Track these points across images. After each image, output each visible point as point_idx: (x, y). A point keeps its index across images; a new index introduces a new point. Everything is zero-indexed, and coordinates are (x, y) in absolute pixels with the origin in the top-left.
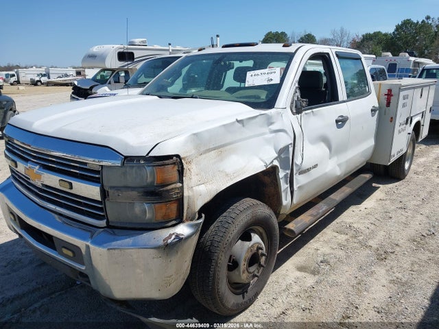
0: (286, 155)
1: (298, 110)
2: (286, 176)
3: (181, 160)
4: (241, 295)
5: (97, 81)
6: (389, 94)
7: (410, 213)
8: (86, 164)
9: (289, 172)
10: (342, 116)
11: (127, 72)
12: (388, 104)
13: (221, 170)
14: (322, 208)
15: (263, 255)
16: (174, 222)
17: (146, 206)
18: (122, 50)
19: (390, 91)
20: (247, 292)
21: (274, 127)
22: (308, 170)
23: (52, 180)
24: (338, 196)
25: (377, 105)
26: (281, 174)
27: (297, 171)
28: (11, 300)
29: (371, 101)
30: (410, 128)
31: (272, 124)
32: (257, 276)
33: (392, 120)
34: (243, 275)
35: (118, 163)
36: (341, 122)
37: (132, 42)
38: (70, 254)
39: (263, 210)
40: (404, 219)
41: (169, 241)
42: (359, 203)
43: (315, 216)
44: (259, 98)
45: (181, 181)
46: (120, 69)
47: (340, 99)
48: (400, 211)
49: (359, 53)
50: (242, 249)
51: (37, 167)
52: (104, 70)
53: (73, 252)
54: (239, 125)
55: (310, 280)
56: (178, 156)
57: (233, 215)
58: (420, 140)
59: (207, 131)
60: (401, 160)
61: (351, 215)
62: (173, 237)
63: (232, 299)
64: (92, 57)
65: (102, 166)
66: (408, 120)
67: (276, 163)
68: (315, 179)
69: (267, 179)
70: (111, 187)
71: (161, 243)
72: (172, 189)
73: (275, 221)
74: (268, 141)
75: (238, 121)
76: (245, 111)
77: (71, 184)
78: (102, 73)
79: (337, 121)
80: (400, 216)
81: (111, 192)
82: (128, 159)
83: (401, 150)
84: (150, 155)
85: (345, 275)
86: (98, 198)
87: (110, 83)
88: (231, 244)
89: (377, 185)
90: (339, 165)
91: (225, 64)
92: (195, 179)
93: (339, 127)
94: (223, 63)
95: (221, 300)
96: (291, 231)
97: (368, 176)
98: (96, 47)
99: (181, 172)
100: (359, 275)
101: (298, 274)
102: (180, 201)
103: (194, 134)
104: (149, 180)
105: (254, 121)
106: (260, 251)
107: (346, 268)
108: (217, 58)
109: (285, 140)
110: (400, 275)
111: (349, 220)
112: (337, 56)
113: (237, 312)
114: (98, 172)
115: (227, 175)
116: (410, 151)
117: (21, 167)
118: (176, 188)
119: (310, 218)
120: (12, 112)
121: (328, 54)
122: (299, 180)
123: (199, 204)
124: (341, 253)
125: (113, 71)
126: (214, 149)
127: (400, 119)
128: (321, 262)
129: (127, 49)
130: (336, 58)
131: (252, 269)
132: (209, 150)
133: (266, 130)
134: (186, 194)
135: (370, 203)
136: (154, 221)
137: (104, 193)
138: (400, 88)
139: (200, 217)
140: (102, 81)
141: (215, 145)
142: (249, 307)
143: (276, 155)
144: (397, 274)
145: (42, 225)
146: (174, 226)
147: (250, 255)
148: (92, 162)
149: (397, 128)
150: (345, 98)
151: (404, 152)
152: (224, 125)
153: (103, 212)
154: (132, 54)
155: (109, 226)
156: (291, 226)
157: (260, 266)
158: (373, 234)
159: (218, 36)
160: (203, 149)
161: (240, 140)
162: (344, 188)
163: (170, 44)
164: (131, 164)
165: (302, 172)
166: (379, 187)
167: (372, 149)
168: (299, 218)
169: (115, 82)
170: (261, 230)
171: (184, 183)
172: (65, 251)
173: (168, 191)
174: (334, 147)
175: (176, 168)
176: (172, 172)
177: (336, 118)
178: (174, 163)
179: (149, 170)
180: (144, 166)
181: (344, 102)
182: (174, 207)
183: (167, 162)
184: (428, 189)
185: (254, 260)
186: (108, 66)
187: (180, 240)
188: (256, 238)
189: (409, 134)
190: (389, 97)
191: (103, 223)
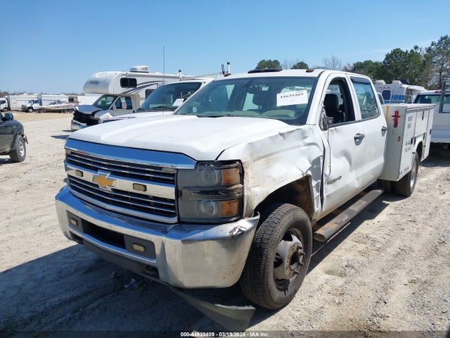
0: (318, 165)
1: (325, 127)
2: (317, 185)
3: (242, 164)
4: (283, 293)
5: (98, 107)
6: (396, 116)
7: (419, 225)
8: (161, 168)
9: (320, 181)
10: (358, 134)
11: (128, 99)
12: (396, 125)
13: (269, 175)
14: (344, 217)
15: (301, 254)
16: (234, 219)
17: (213, 204)
18: (124, 77)
19: (397, 112)
20: (287, 288)
21: (308, 141)
22: (334, 181)
23: (125, 185)
24: (356, 208)
25: (386, 126)
26: (314, 183)
27: (326, 180)
28: (69, 302)
29: (380, 122)
30: (414, 148)
31: (306, 137)
32: (297, 273)
33: (400, 139)
34: (286, 271)
35: (192, 167)
36: (359, 139)
37: (134, 69)
38: (141, 249)
39: (301, 214)
40: (415, 231)
41: (235, 233)
42: (372, 217)
43: (340, 224)
45: (242, 182)
46: (122, 95)
47: (357, 119)
48: (410, 223)
49: (369, 79)
50: (286, 248)
51: (109, 174)
52: (106, 96)
53: (144, 247)
54: (282, 138)
55: (339, 282)
56: (239, 161)
57: (279, 217)
58: (422, 160)
59: (259, 141)
60: (407, 178)
61: (366, 227)
62: (237, 230)
63: (277, 294)
64: (95, 83)
65: (177, 169)
66: (413, 141)
67: (309, 173)
68: (340, 190)
69: (300, 188)
70: (184, 188)
71: (228, 234)
72: (236, 189)
73: (310, 225)
74: (303, 153)
75: (280, 134)
77: (145, 186)
78: (104, 99)
79: (355, 139)
80: (411, 228)
81: (184, 192)
82: (200, 163)
83: (408, 168)
84: (219, 159)
85: (371, 276)
86: (173, 197)
87: (112, 109)
88: (278, 242)
89: (386, 202)
90: (357, 179)
91: (254, 87)
92: (251, 181)
93: (357, 144)
94: (251, 87)
95: (269, 292)
96: (321, 236)
97: (380, 191)
98: (99, 73)
99: (242, 174)
100: (383, 276)
101: (327, 276)
102: (241, 199)
103: (250, 144)
104: (217, 181)
105: (291, 135)
106: (300, 250)
107: (369, 271)
108: (246, 82)
109: (317, 153)
110: (419, 276)
111: (365, 232)
112: (352, 80)
113: (279, 306)
114: (173, 175)
115: (274, 180)
116: (414, 170)
117: (88, 176)
118: (238, 188)
119: (336, 225)
120: (20, 136)
121: (345, 79)
122: (328, 190)
123: (256, 202)
124: (361, 259)
125: (115, 97)
126: (264, 157)
127: (407, 139)
128: (346, 266)
129: (130, 75)
130: (351, 83)
131: (293, 267)
132: (260, 158)
133: (301, 143)
134: (245, 194)
135: (382, 217)
136: (219, 217)
137: (178, 193)
138: (407, 111)
139: (256, 215)
140: (105, 107)
141: (265, 154)
142: (290, 302)
143: (310, 165)
144: (417, 276)
145: (113, 226)
146: (236, 221)
147: (291, 253)
148: (168, 166)
149: (404, 147)
150: (360, 119)
151: (409, 170)
152: (271, 137)
153: (174, 210)
154: (135, 80)
155: (180, 222)
156: (320, 231)
157: (299, 264)
158: (389, 244)
159: (228, 63)
160: (255, 157)
161: (282, 151)
162: (360, 201)
163: (180, 71)
164: (201, 167)
165: (330, 183)
166: (388, 204)
167: (382, 166)
168: (326, 226)
169: (118, 108)
170: (299, 232)
171: (245, 185)
172: (136, 247)
173: (232, 190)
174: (353, 162)
175: (238, 171)
176: (235, 174)
177: (355, 135)
178: (237, 167)
179: (216, 172)
180: (212, 169)
181: (359, 121)
182: (236, 205)
183: (232, 165)
184: (434, 205)
185: (294, 259)
186: (111, 92)
187: (243, 234)
188: (295, 239)
189: (414, 153)
190: (396, 118)
191: (175, 220)
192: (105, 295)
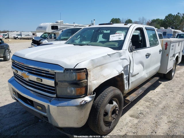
0: (127, 69)
1: (131, 51)
2: (126, 78)
3: (87, 70)
4: (108, 127)
5: (42, 38)
6: (166, 45)
7: (175, 94)
8: (48, 71)
9: (128, 76)
10: (148, 53)
11: (55, 34)
12: (166, 49)
13: (102, 74)
14: (140, 91)
15: (117, 110)
16: (84, 96)
17: (73, 89)
18: (53, 25)
19: (167, 43)
20: (110, 125)
21: (122, 57)
22: (135, 75)
23: (33, 78)
24: (146, 86)
25: (161, 49)
26: (125, 77)
27: (131, 75)
28: (13, 128)
29: (159, 47)
30: (174, 59)
31: (121, 56)
32: (115, 119)
33: (168, 55)
34: (109, 118)
35: (62, 71)
36: (148, 56)
37: (57, 22)
39: (118, 91)
40: (173, 96)
41: (82, 103)
42: (154, 89)
43: (137, 94)
44: (115, 45)
45: (87, 79)
46: (52, 33)
47: (147, 47)
48: (171, 93)
49: (154, 28)
50: (110, 107)
51: (27, 73)
52: (45, 33)
54: (109, 56)
55: (136, 121)
56: (86, 69)
57: (106, 93)
58: (178, 63)
59: (96, 59)
60: (171, 72)
61: (151, 94)
62: (84, 102)
63: (105, 128)
64: (41, 28)
65: (55, 72)
66: (174, 55)
67: (123, 72)
68: (138, 79)
69: (119, 79)
70: (59, 81)
71: (79, 104)
72: (84, 82)
73: (122, 96)
74: (120, 63)
75: (108, 55)
76: (110, 51)
77: (42, 80)
78: (45, 34)
79: (146, 55)
80: (171, 95)
81: (59, 83)
82: (67, 70)
83: (171, 68)
84: (75, 68)
85: (150, 119)
86: (53, 85)
87: (48, 39)
88: (105, 105)
90: (147, 73)
91: (100, 31)
92: (92, 78)
93: (147, 58)
94: (99, 31)
95: (101, 128)
96: (128, 100)
97: (158, 78)
98: (42, 24)
99: (87, 75)
100: (156, 119)
101: (131, 118)
102: (86, 87)
103: (92, 60)
104: (74, 78)
105: (114, 55)
106: (116, 108)
107: (150, 116)
108: (97, 29)
109: (127, 63)
110: (173, 119)
111: (150, 96)
112: (146, 29)
113: (107, 133)
114: (53, 75)
115: (104, 77)
116: (174, 68)
117: (20, 73)
118: (85, 82)
119: (135, 95)
120: (8, 50)
121: (142, 28)
122: (132, 79)
123: (94, 88)
124: (148, 110)
125: (49, 33)
126: (99, 66)
127: (171, 55)
128: (140, 113)
129: (55, 25)
130: (145, 30)
131: (113, 116)
132: (97, 66)
133: (119, 59)
134: (89, 84)
135: (158, 89)
136: (76, 95)
137: (56, 83)
138: (171, 42)
139: (94, 94)
140: (45, 38)
141: (99, 64)
142: (111, 132)
143: (123, 69)
144: (171, 119)
145: (29, 96)
146: (84, 97)
147: (112, 110)
148: (51, 71)
149: (170, 58)
150: (149, 46)
151: (172, 68)
152: (103, 57)
153: (55, 91)
154: (57, 27)
155: (57, 97)
156: (128, 98)
157: (116, 114)
158: (160, 102)
159: (94, 20)
160: (95, 66)
161: (109, 63)
162: (148, 83)
163: (74, 23)
164: (67, 72)
165: (133, 76)
166: (162, 83)
167: (159, 67)
168: (131, 95)
169: (50, 38)
170: (117, 100)
171: (88, 80)
172: (38, 107)
173: (82, 83)
174: (145, 66)
175: (85, 73)
176: (83, 75)
177: (146, 54)
178: (84, 72)
179: (74, 74)
180: (72, 73)
181: (149, 47)
182: (84, 89)
183: (82, 71)
184: (182, 84)
185: (114, 112)
186: (47, 31)
187: (86, 103)
188: (115, 103)
189: (174, 61)
191: (55, 96)
192: (29, 125)
